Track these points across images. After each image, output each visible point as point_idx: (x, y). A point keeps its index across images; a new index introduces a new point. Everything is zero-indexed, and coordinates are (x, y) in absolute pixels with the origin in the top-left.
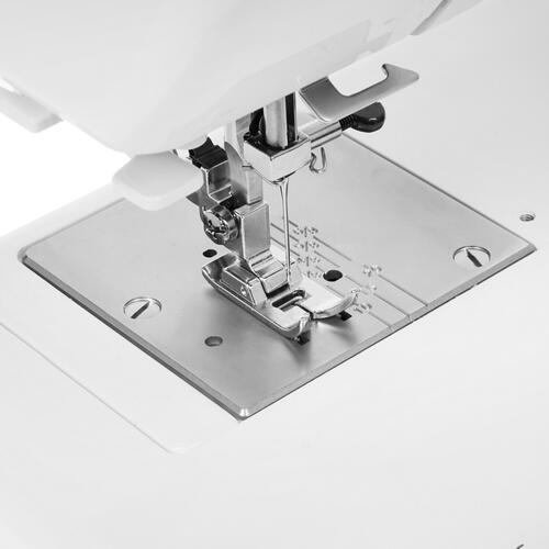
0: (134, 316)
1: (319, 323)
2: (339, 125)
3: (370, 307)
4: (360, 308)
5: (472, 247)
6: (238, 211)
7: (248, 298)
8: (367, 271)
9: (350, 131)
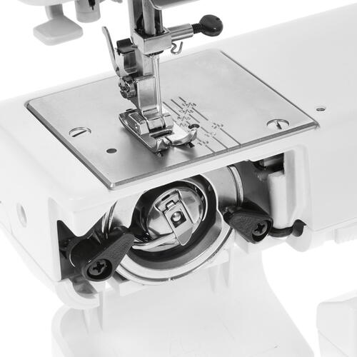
0: (74, 136)
1: (175, 148)
2: (192, 30)
3: (208, 142)
4: (202, 143)
5: (280, 120)
6: (137, 80)
7: (138, 131)
8: (215, 126)
9: (200, 35)
